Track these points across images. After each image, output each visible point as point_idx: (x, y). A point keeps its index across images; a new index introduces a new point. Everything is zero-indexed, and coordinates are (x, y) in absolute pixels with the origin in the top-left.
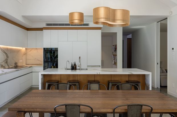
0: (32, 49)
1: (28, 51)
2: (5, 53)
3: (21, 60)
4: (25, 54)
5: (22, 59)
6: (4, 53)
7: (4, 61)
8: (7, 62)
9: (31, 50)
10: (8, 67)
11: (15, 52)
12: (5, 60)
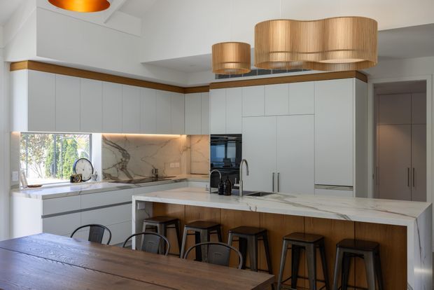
0: (202, 136)
1: (195, 140)
2: (118, 147)
3: (175, 162)
4: (188, 148)
5: (180, 161)
6: (113, 149)
7: (114, 166)
8: (123, 168)
9: (199, 138)
10: (128, 179)
11: (153, 144)
12: (119, 163)
